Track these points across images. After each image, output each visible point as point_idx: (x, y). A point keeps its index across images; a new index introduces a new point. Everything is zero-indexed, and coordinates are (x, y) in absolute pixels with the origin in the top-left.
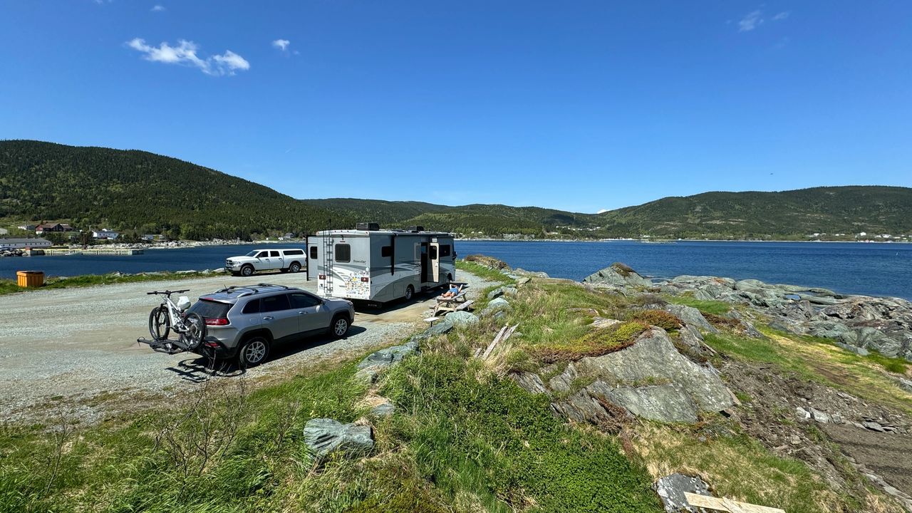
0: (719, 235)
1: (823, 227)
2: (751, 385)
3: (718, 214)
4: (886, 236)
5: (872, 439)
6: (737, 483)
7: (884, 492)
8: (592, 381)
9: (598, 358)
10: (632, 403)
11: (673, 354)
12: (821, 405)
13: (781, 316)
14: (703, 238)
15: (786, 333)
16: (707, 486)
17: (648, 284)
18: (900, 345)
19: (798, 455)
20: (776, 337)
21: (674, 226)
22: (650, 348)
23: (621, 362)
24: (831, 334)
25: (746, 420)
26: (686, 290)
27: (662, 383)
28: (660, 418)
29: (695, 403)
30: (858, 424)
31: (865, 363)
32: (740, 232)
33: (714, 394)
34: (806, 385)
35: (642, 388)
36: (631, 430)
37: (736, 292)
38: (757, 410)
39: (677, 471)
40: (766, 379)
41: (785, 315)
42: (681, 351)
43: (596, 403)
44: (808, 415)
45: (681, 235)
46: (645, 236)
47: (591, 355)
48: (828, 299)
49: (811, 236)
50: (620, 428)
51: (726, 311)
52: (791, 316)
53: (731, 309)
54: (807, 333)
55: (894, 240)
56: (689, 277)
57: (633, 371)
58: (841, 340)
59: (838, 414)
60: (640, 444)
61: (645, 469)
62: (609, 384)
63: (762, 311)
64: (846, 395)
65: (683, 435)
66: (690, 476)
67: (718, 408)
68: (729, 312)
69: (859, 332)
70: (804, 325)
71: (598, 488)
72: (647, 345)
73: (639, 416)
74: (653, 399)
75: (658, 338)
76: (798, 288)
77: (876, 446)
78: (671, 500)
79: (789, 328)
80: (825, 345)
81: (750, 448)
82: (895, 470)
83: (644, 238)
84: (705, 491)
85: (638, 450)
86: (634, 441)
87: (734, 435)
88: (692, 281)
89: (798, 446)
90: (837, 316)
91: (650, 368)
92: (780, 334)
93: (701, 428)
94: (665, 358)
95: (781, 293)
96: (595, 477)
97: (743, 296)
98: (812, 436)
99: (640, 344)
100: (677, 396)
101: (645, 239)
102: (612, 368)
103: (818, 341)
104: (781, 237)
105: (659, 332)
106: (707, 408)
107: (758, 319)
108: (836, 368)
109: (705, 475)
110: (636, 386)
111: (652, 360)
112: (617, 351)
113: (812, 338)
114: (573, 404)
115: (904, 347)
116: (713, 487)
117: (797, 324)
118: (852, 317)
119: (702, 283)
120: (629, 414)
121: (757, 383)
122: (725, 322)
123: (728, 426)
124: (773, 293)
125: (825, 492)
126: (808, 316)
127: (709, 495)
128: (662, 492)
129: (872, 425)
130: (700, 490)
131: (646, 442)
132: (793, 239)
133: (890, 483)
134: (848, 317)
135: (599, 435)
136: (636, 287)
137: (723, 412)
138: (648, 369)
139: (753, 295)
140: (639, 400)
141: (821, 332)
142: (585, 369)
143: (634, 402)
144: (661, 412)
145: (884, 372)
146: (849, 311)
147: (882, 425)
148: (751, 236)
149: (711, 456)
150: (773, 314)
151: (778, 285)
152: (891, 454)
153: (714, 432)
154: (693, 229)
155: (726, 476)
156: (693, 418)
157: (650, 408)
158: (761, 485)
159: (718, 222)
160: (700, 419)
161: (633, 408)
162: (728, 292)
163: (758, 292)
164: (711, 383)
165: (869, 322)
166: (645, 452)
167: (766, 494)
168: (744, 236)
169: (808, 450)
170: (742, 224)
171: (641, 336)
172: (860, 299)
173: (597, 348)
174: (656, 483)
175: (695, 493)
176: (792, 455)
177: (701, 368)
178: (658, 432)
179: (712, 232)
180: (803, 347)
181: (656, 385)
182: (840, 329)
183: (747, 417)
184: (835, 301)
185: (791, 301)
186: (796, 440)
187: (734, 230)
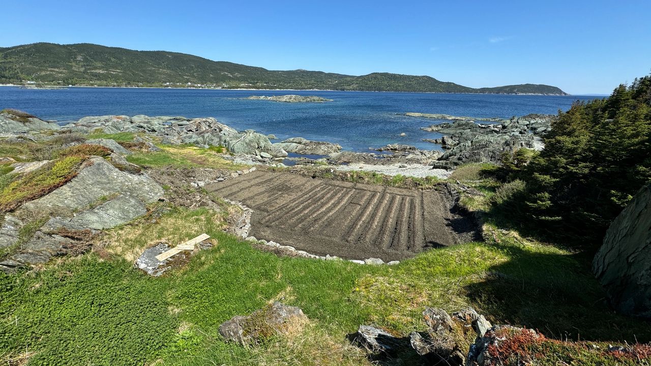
0: (105, 82)
1: (170, 78)
2: (166, 179)
3: (99, 64)
4: (199, 85)
5: (221, 185)
6: (181, 234)
7: (232, 205)
8: (44, 222)
9: (42, 198)
10: (93, 222)
11: (116, 173)
12: (200, 178)
13: (166, 136)
14: (92, 85)
15: (171, 145)
16: (167, 245)
17: (55, 127)
18: (218, 140)
19: (201, 205)
20: (167, 149)
21: (61, 73)
22: (94, 174)
23: (70, 194)
24: (192, 140)
25: (172, 200)
26: (95, 128)
27: (113, 197)
28: (120, 222)
29: (142, 201)
30: (215, 181)
31: (209, 152)
32: (121, 80)
33: (152, 190)
34: (191, 170)
35: (98, 207)
36: (102, 241)
37: (134, 125)
38: (175, 192)
39: (146, 248)
40: (172, 174)
41: (168, 135)
42: (121, 169)
43: (58, 238)
44: (196, 185)
45: (70, 81)
46: (29, 82)
47: (32, 199)
48: (185, 122)
49: (165, 84)
50: (91, 245)
51: (132, 138)
52: (170, 135)
53: (135, 137)
54: (182, 142)
55: (202, 87)
56: (93, 117)
57: (84, 197)
58: (197, 143)
59: (207, 180)
60: (112, 248)
61: (124, 261)
62: (65, 217)
63: (154, 134)
64: (208, 169)
65: (141, 225)
66: (155, 246)
67: (156, 198)
68: (135, 139)
69: (203, 137)
70: (178, 139)
71: (94, 296)
72: (91, 172)
73: (103, 229)
74: (111, 211)
75: (99, 164)
76: (169, 118)
77: (224, 188)
78: (150, 266)
79: (172, 142)
80: (191, 147)
81: (180, 213)
82: (231, 194)
83: (29, 84)
84: (167, 249)
85: (113, 252)
86: (107, 247)
87: (170, 210)
88: (96, 121)
89: (200, 201)
90: (191, 131)
91: (99, 189)
92: (169, 147)
93: (151, 215)
94: (110, 178)
95: (161, 122)
96: (86, 291)
97: (139, 127)
98: (203, 193)
99: (84, 173)
100: (129, 202)
101: (31, 85)
102: (62, 202)
103: (188, 146)
104: (149, 85)
105: (97, 159)
106: (150, 201)
107: (154, 140)
108: (200, 158)
109: (163, 240)
110: (92, 208)
111: (99, 183)
112: (62, 186)
113: (185, 145)
114: (30, 251)
115: (220, 140)
116: (170, 244)
117: (174, 139)
118: (198, 130)
119: (107, 121)
120: (94, 232)
121: (168, 177)
122: (135, 145)
123: (165, 206)
124: (156, 123)
125: (216, 215)
126: (179, 133)
127: (169, 249)
128: (142, 266)
129: (220, 179)
130: (164, 250)
131: (117, 243)
132: (155, 86)
133: (232, 200)
134: (196, 131)
135: (73, 261)
136: (42, 131)
137: (160, 200)
138: (98, 192)
139: (145, 125)
140: (99, 217)
141: (187, 141)
142: (30, 213)
143: (94, 221)
144: (120, 218)
145: (216, 154)
146: (195, 127)
147: (223, 178)
148: (129, 83)
149: (163, 228)
150: (161, 135)
151: (157, 117)
152: (229, 188)
153: (159, 214)
154: (81, 77)
155: (174, 234)
156: (143, 212)
157: (111, 219)
158: (191, 228)
159: (101, 72)
160: (148, 210)
161: (96, 226)
162: (129, 125)
163: (147, 123)
164: (149, 184)
165: (205, 131)
166: (119, 250)
167: (195, 231)
168: (124, 83)
169: (204, 200)
170: (120, 74)
171: (81, 167)
172: (198, 120)
173: (37, 190)
174: (136, 263)
175: (162, 253)
176: (199, 207)
177: (139, 177)
178: (123, 232)
179: (98, 80)
180: (182, 151)
181: (109, 200)
182: (195, 137)
183: (172, 197)
184: (188, 123)
185: (167, 126)
186: (198, 198)
187: (116, 78)
